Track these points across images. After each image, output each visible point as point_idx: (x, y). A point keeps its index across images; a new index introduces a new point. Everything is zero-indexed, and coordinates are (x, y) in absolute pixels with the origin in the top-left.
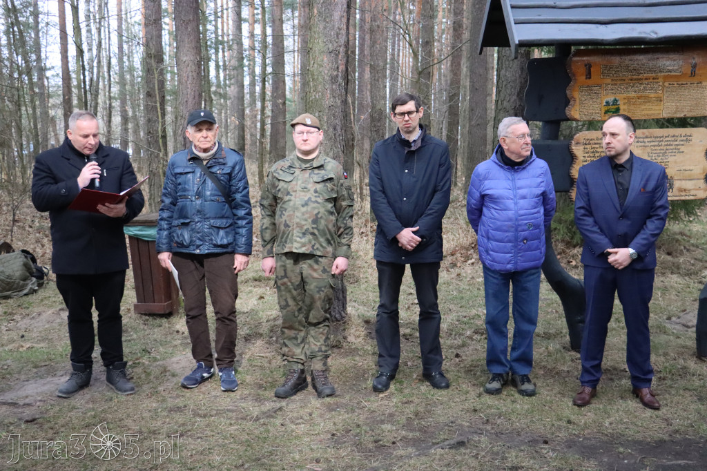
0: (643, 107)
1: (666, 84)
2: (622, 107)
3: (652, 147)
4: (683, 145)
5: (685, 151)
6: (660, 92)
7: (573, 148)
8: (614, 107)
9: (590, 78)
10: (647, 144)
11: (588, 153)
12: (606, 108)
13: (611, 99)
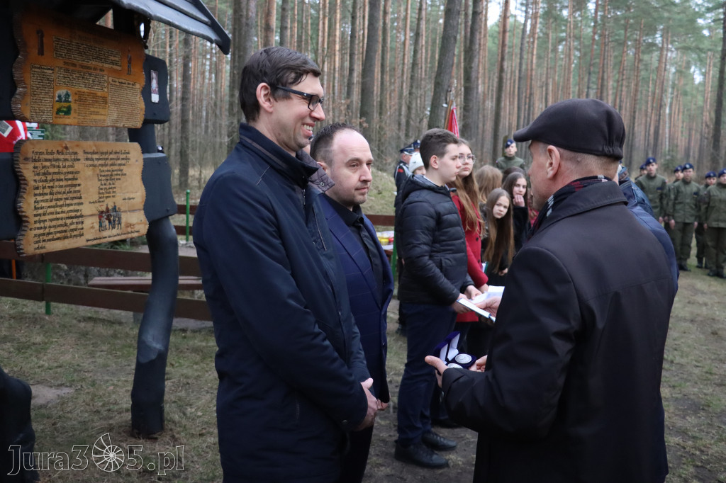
0: (92, 109)
1: (110, 79)
2: (74, 106)
3: (100, 167)
4: (124, 165)
5: (127, 174)
6: (106, 90)
7: (21, 166)
8: (66, 104)
9: (42, 54)
10: (96, 162)
11: (38, 174)
12: (57, 105)
13: (62, 92)
